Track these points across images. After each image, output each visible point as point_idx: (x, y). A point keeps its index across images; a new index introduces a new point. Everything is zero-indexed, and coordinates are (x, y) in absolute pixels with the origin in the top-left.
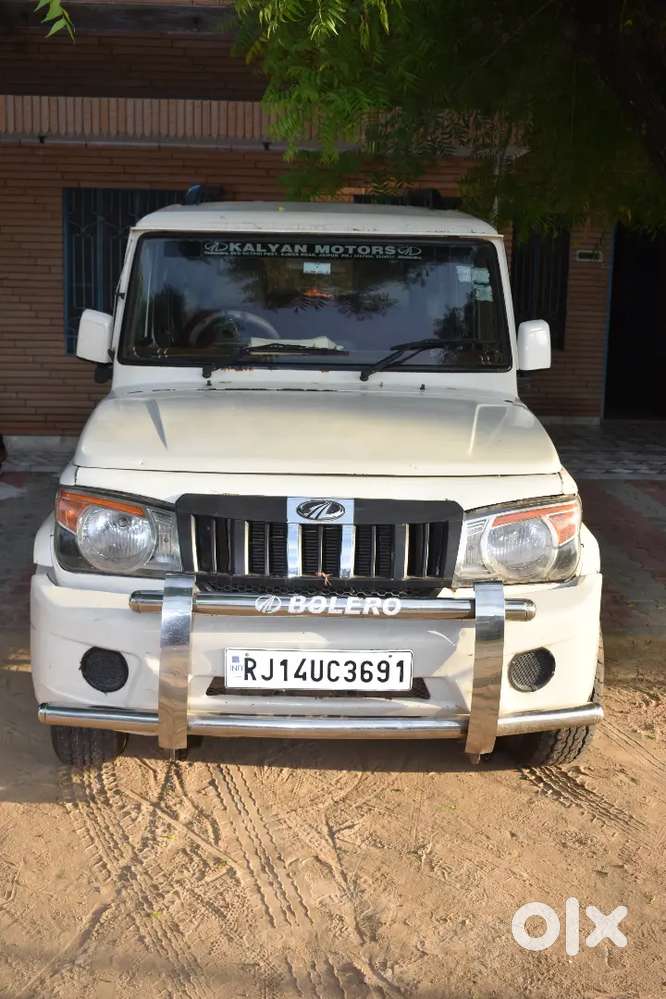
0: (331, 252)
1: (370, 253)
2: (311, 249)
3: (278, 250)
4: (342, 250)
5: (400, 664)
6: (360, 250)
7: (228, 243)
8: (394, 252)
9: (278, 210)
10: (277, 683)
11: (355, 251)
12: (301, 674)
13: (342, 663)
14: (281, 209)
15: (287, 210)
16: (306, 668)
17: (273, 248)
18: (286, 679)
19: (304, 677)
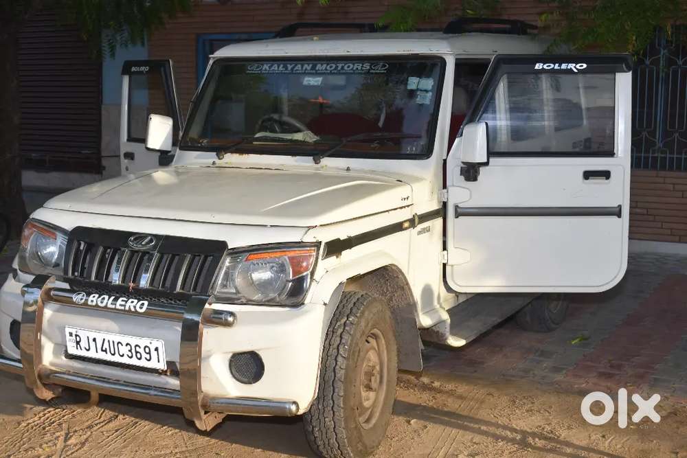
0: (326, 69)
1: (352, 69)
2: (314, 68)
3: (292, 69)
4: (334, 66)
5: (156, 349)
6: (346, 68)
7: (263, 65)
8: (368, 67)
9: (313, 40)
10: (91, 354)
11: (343, 68)
12: (104, 349)
13: (124, 344)
14: (315, 38)
15: (321, 39)
16: (106, 345)
17: (290, 67)
18: (97, 352)
19: (106, 351)
